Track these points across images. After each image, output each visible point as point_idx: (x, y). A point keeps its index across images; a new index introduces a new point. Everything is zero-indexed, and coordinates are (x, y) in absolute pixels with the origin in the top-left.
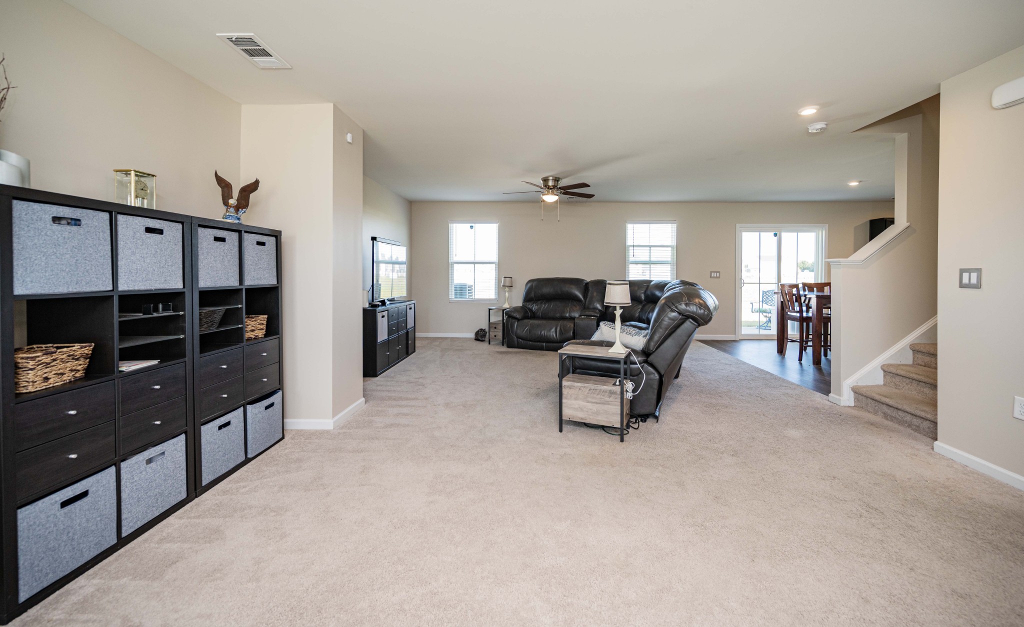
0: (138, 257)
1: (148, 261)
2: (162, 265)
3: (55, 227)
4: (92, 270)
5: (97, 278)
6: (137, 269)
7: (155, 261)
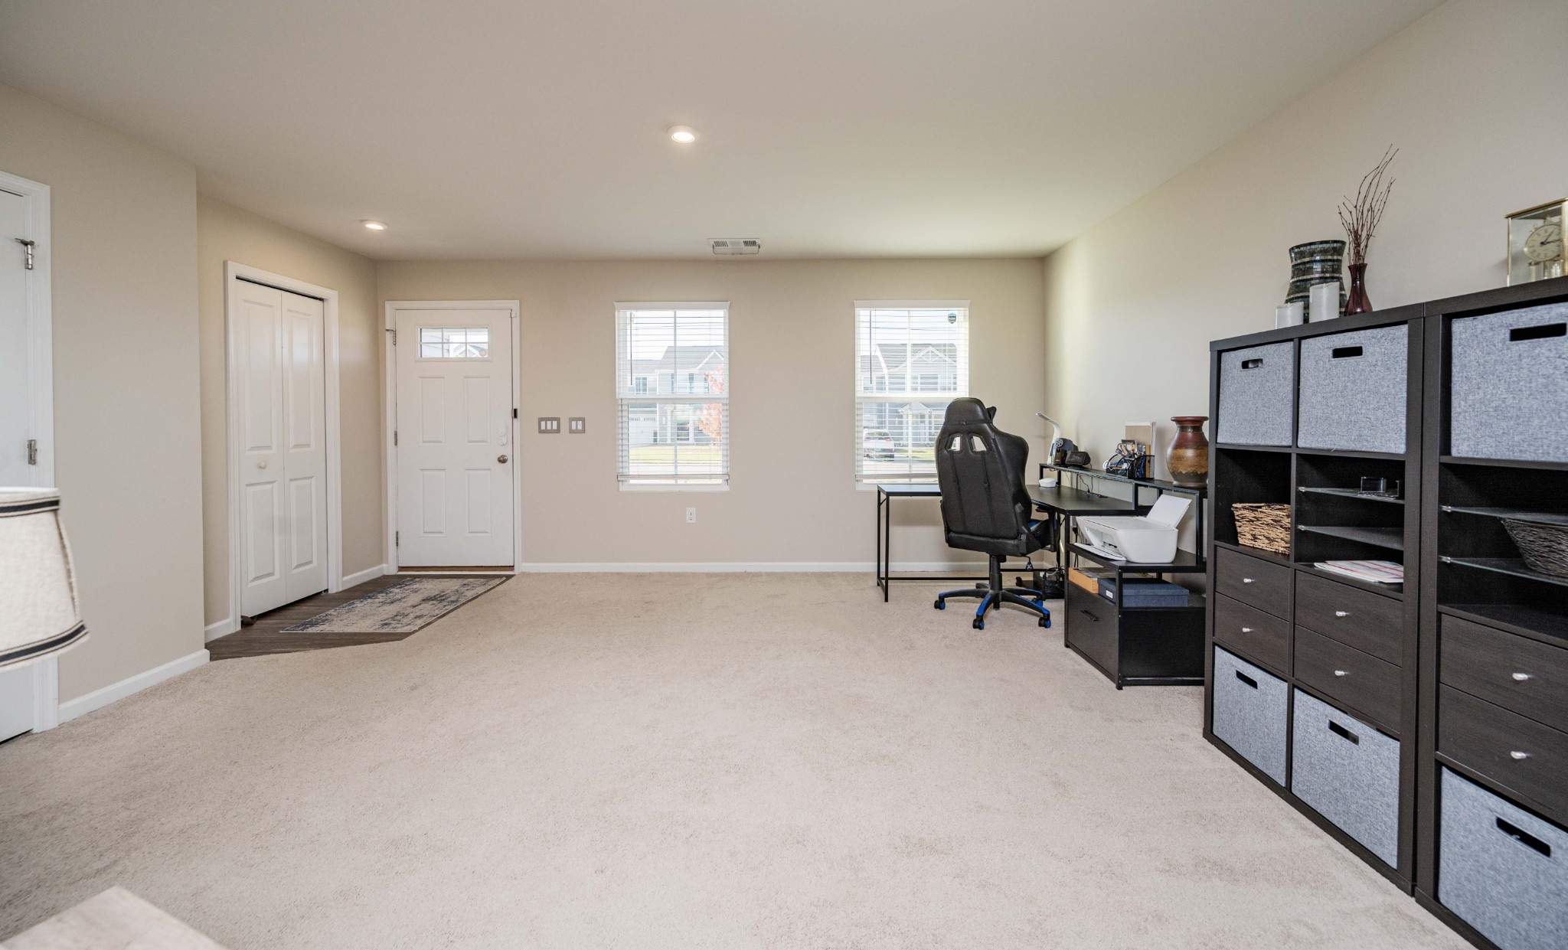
0: (1319, 399)
1: (1333, 404)
2: (1354, 410)
3: (1245, 372)
4: (1269, 418)
5: (1273, 429)
6: (1317, 416)
7: (1343, 403)
